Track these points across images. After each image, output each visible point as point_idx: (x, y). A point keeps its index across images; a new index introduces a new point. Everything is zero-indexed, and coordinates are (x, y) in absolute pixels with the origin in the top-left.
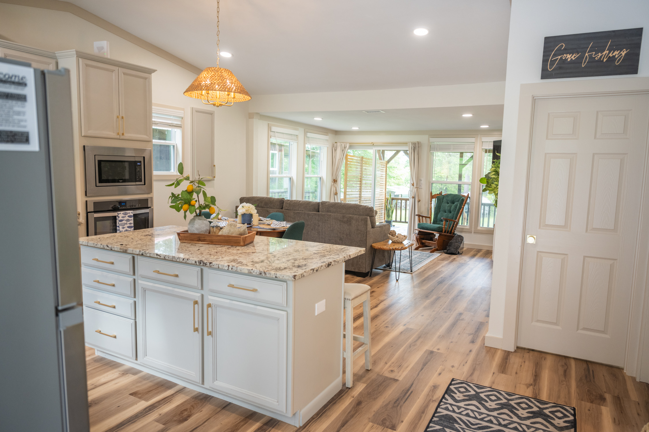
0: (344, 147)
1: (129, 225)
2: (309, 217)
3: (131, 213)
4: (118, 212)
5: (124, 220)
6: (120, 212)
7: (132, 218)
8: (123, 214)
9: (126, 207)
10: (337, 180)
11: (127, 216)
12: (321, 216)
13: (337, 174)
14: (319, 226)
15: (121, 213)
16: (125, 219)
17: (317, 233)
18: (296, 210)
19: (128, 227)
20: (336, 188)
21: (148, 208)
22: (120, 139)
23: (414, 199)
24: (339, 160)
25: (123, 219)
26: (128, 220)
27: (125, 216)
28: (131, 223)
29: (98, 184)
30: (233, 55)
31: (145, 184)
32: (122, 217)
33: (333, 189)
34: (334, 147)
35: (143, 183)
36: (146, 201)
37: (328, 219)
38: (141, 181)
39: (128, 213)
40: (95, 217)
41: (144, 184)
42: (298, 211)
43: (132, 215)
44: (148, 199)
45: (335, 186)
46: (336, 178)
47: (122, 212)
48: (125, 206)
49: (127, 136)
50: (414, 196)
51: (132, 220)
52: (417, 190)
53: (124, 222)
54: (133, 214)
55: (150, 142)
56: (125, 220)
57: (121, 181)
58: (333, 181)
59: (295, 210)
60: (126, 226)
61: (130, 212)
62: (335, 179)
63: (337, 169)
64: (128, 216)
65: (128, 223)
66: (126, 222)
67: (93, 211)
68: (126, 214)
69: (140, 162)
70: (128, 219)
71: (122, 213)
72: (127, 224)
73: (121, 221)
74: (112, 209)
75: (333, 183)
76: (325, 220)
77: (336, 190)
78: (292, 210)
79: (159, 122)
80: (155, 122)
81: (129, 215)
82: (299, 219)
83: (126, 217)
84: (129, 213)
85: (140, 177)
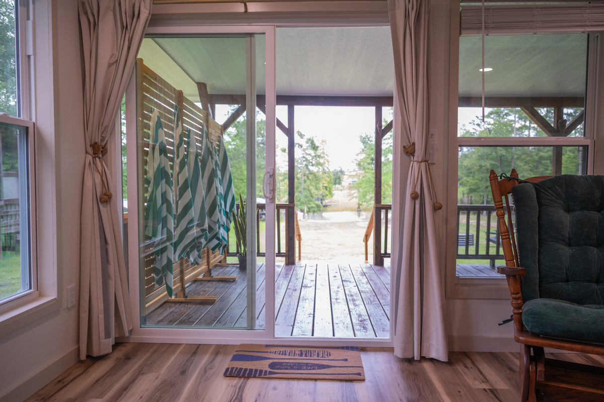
0: (129, 13)
10: (108, 147)
13: (105, 124)
20: (103, 174)
23: (418, 202)
24: (110, 65)
33: (92, 181)
34: (86, 13)
45: (100, 168)
46: (103, 139)
50: (418, 190)
52: (428, 170)
58: (90, 150)
62: (98, 140)
63: (102, 104)
75: (90, 158)
77: (105, 184)
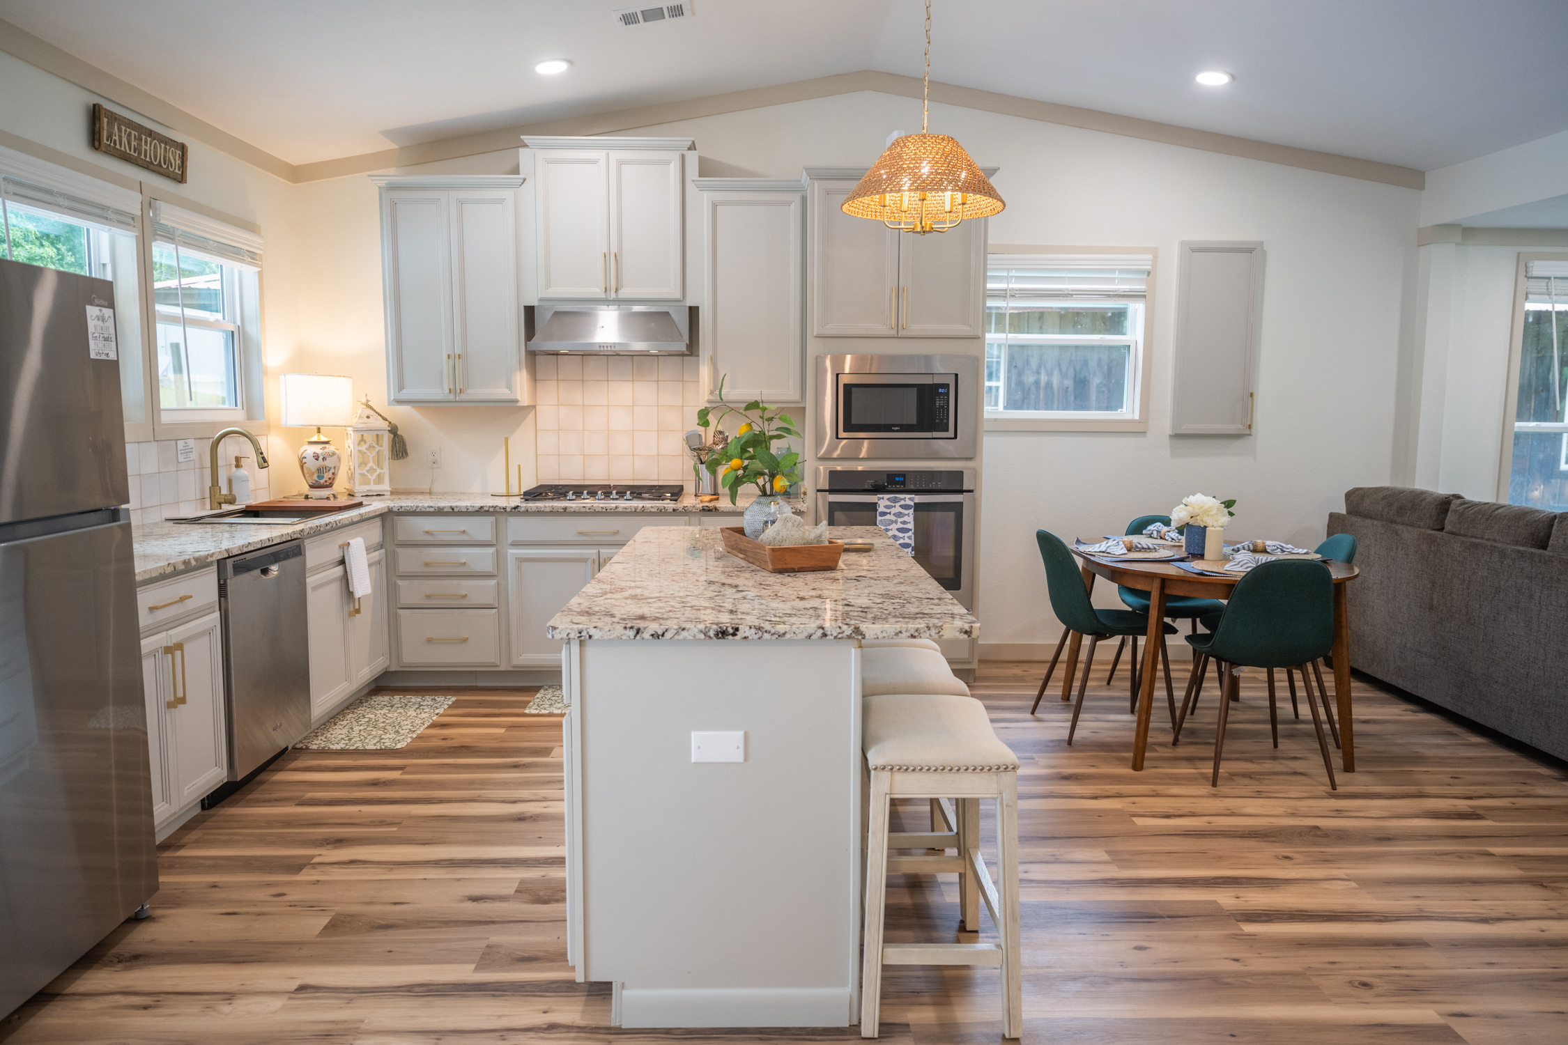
1: (900, 526)
2: (1502, 563)
3: (908, 499)
4: (878, 496)
5: (890, 513)
6: (881, 496)
7: (912, 511)
8: (888, 499)
9: (905, 487)
11: (898, 505)
12: (1540, 561)
14: (1531, 597)
15: (883, 498)
16: (893, 511)
17: (1522, 624)
18: (1476, 537)
19: (899, 530)
21: (961, 491)
22: (898, 337)
25: (888, 511)
26: (899, 515)
27: (893, 505)
28: (905, 521)
29: (842, 434)
30: (1233, 77)
31: (955, 437)
32: (886, 507)
35: (951, 433)
36: (959, 475)
37: (1561, 575)
38: (947, 430)
39: (902, 499)
40: (830, 500)
41: (953, 436)
42: (1482, 538)
43: (912, 504)
44: (962, 472)
47: (886, 496)
48: (903, 483)
49: (916, 328)
51: (908, 515)
53: (888, 517)
54: (915, 503)
55: (977, 340)
56: (892, 514)
57: (897, 428)
59: (1472, 537)
60: (894, 527)
61: (908, 496)
64: (901, 506)
65: (900, 520)
66: (894, 518)
67: (828, 488)
68: (895, 500)
69: (946, 386)
70: (901, 513)
71: (885, 499)
72: (896, 522)
73: (883, 514)
74: (870, 487)
76: (1552, 578)
78: (1465, 536)
79: (1072, 290)
80: (1063, 293)
81: (902, 503)
82: (1474, 566)
83: (895, 506)
84: (904, 499)
85: (945, 421)
